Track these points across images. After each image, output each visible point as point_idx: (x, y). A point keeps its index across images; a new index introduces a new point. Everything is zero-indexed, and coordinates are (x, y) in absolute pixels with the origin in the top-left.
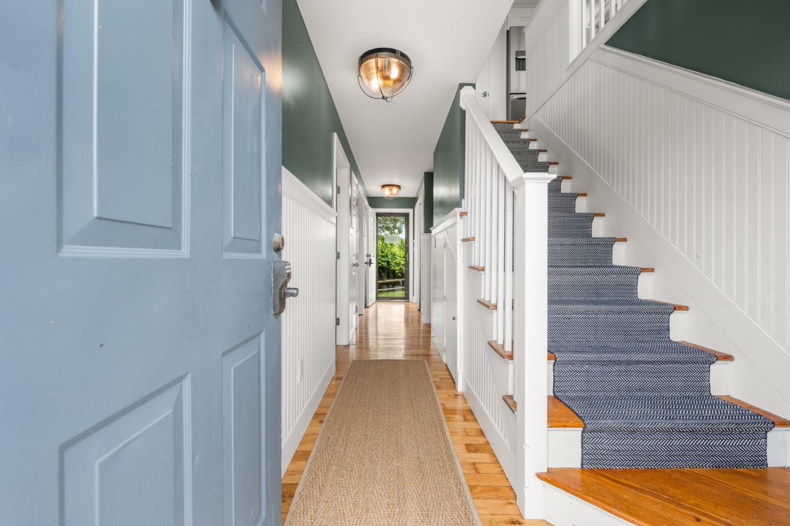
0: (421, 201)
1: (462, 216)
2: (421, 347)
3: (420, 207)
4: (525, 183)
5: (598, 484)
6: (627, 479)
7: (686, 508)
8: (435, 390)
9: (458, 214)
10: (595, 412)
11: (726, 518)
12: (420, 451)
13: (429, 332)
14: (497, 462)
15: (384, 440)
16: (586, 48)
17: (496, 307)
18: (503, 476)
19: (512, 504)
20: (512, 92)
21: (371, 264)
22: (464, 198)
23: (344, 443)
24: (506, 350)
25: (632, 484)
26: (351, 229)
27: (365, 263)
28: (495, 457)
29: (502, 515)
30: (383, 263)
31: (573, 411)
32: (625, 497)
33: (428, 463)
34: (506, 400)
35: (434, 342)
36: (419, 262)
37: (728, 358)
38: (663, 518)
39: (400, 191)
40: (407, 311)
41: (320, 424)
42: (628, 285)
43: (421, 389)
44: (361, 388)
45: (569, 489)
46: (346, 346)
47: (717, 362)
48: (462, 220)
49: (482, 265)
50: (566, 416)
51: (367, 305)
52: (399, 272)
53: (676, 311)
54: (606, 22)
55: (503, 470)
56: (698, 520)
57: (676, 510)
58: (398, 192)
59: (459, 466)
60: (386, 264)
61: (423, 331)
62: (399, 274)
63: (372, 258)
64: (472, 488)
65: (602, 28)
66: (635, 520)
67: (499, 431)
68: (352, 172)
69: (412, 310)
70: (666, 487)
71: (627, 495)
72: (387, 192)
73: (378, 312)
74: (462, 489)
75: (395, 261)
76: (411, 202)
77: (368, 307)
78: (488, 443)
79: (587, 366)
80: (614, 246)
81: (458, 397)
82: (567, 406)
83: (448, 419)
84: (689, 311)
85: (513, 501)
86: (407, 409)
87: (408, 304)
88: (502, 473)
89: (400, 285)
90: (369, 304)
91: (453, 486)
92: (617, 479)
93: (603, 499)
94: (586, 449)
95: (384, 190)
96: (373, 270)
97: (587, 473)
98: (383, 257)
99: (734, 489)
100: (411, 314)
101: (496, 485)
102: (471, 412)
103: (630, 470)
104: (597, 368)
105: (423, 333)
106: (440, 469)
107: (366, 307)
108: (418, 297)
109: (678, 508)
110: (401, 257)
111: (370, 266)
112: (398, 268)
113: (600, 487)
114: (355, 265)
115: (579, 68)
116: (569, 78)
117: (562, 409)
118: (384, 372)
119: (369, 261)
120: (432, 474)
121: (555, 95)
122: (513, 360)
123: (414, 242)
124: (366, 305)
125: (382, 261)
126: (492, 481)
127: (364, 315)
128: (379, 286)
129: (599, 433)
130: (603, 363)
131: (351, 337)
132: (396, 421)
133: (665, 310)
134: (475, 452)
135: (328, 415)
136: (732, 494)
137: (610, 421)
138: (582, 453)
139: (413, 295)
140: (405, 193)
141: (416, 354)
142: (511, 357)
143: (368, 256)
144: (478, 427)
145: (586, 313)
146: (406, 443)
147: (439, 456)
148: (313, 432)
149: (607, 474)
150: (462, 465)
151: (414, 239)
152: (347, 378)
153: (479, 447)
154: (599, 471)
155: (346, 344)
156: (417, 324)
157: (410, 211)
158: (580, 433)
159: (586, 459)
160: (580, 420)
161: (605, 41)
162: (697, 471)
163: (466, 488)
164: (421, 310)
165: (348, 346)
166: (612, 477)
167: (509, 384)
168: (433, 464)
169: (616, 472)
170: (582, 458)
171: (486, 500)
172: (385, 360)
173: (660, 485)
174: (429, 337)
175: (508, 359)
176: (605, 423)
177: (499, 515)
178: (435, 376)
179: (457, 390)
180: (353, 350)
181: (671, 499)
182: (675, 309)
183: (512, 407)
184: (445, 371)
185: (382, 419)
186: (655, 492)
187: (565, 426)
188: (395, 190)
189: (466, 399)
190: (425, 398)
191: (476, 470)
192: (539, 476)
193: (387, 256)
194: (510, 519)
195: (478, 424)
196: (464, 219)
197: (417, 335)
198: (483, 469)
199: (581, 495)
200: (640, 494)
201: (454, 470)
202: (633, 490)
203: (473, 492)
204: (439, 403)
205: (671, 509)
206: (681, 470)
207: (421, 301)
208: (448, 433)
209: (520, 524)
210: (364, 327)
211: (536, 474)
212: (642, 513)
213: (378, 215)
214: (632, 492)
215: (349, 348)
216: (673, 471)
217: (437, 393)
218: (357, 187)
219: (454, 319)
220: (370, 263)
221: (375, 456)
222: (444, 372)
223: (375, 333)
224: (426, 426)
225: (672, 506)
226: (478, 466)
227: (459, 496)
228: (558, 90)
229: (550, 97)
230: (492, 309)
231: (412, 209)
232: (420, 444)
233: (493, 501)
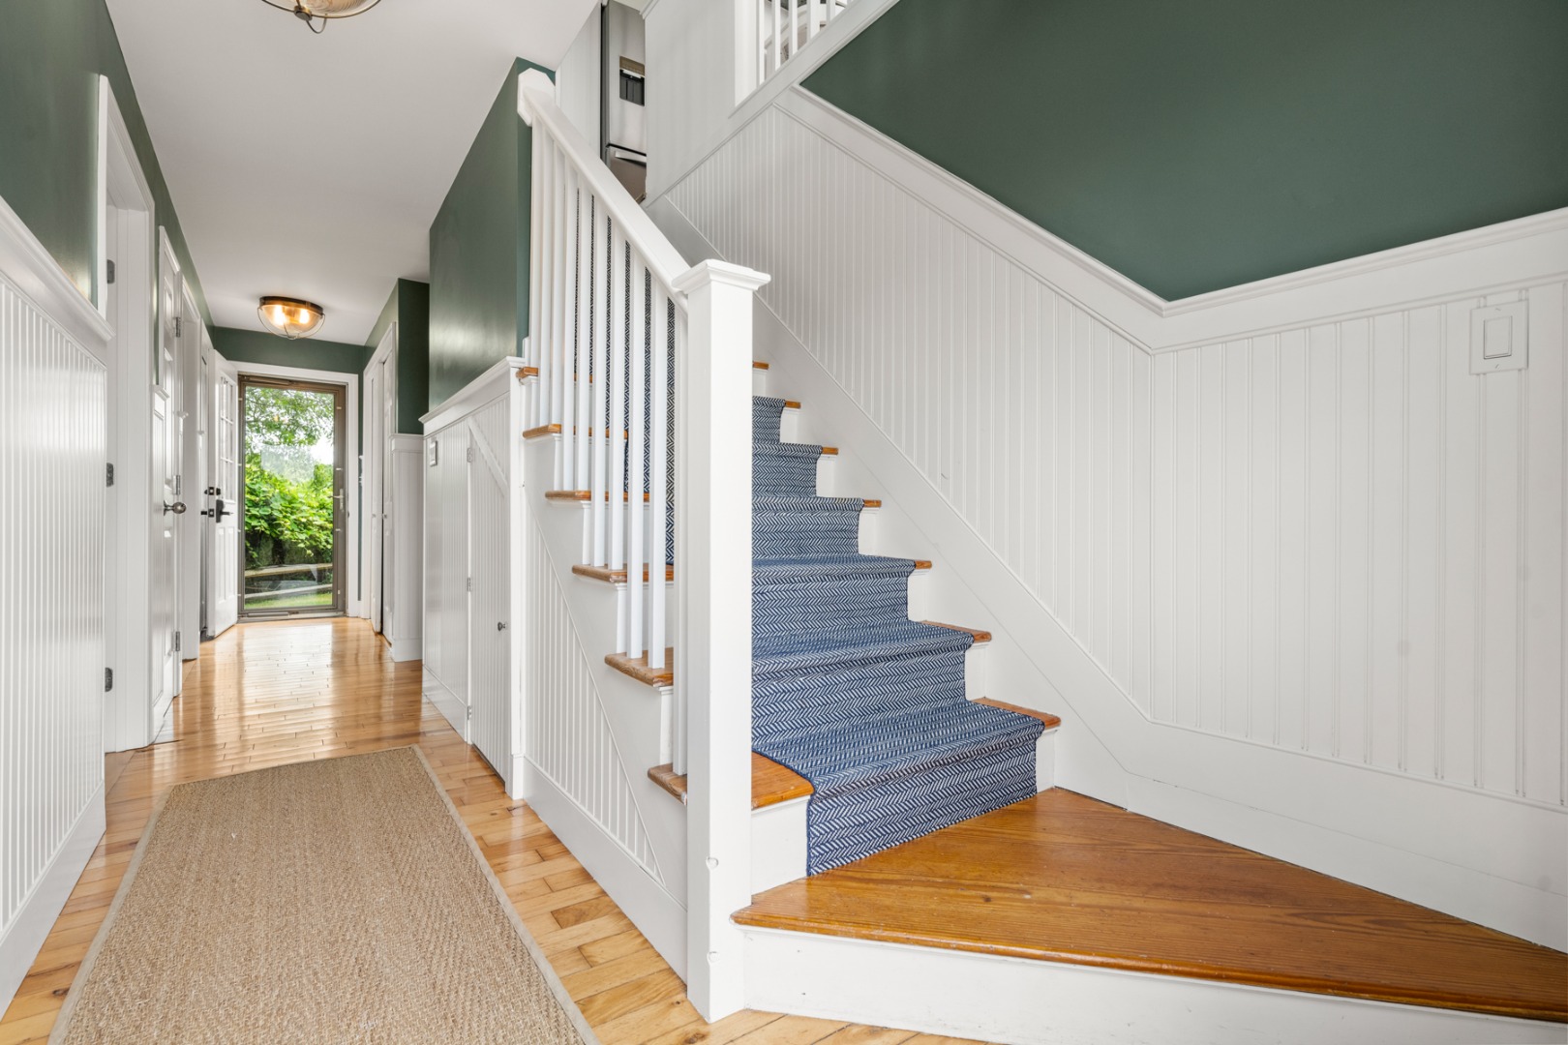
0: (387, 349)
1: (524, 376)
2: (386, 718)
3: (381, 375)
4: (710, 282)
5: (840, 896)
6: (881, 871)
7: (969, 887)
8: (452, 809)
9: (513, 372)
10: (824, 761)
11: (1017, 883)
12: (434, 968)
13: (419, 680)
14: (631, 926)
15: (315, 974)
16: (764, 85)
17: (626, 576)
18: (649, 952)
19: (678, 1003)
20: (612, 142)
21: (223, 517)
22: (527, 334)
23: (170, 1026)
24: (654, 667)
25: (891, 877)
26: (158, 400)
27: (203, 513)
28: (625, 917)
29: (663, 1035)
30: (254, 523)
31: (788, 767)
32: (888, 902)
33: (462, 989)
34: (658, 775)
35: (433, 700)
36: (376, 510)
37: (985, 637)
38: (945, 916)
39: (321, 321)
40: (340, 638)
41: (55, 1002)
42: (845, 531)
43: (413, 815)
44: (214, 855)
45: (797, 923)
46: (142, 750)
47: (974, 645)
48: (524, 387)
49: (582, 487)
50: (781, 780)
51: (210, 633)
52: (308, 548)
53: (916, 570)
54: (800, 45)
55: (646, 941)
56: (988, 900)
57: (958, 896)
58: (313, 324)
59: (545, 967)
60: (265, 524)
61: (397, 679)
62: (309, 552)
63: (225, 500)
64: (584, 1005)
65: (794, 53)
66: (910, 936)
67: (634, 855)
68: (162, 229)
69: (356, 633)
70: (935, 864)
71: (888, 897)
72: (278, 319)
73: (245, 648)
74: (562, 1016)
75: (293, 517)
76: (355, 358)
77: (212, 638)
78: (603, 893)
79: (801, 679)
80: (818, 461)
81: (514, 812)
82: (775, 761)
83: (498, 868)
84: (931, 569)
85: (679, 997)
86: (378, 874)
87: (345, 622)
88: (647, 945)
89: (314, 579)
90: (215, 628)
91: (537, 1017)
92: (866, 876)
93: (855, 919)
94: (816, 836)
95: (270, 313)
96: (228, 535)
97: (819, 882)
98: (255, 505)
99: (1012, 837)
100: (351, 646)
101: (638, 976)
102: (552, 837)
103: (880, 855)
104: (818, 679)
105: (395, 684)
106: (497, 991)
107: (205, 636)
108: (375, 601)
109: (960, 892)
110: (313, 508)
111: (218, 520)
112: (303, 537)
113: (846, 899)
114: (174, 508)
115: (754, 118)
116: (735, 134)
117: (770, 768)
118: (293, 797)
119: (214, 507)
120: (478, 1010)
121: (708, 162)
122: (672, 684)
123: (360, 461)
124: (203, 631)
125: (255, 517)
126: (627, 972)
127: (198, 661)
128: (249, 585)
129: (835, 799)
130: (828, 668)
131: (157, 723)
132: (350, 914)
133: (900, 570)
134: (577, 922)
135: (87, 966)
136: (1013, 844)
137: (852, 771)
138: (809, 845)
139: (359, 599)
140: (332, 329)
141: (373, 737)
142: (668, 679)
143: (212, 491)
144: (574, 866)
145: (790, 580)
146: (390, 959)
147: (489, 962)
148: (26, 1037)
149: (850, 874)
150: (553, 959)
151: (360, 452)
152: (154, 838)
153: (584, 908)
154: (837, 873)
155: (143, 743)
156: (373, 667)
157: (349, 379)
158: (805, 807)
159: (815, 856)
160: (804, 780)
161: (801, 79)
162: (964, 825)
163: (572, 1010)
164: (388, 631)
165: (149, 750)
166: (858, 875)
167: (662, 740)
168: (478, 984)
169: (863, 864)
170: (809, 856)
171: (622, 1020)
172: (292, 765)
173: (928, 863)
174: (419, 692)
175: (660, 684)
176: (845, 776)
177: (656, 1038)
178: (449, 776)
179: (510, 799)
180: (164, 760)
181: (947, 880)
182: (915, 566)
183: (675, 788)
184: (471, 761)
185: (303, 921)
186: (923, 878)
187: (782, 799)
188: (304, 316)
189: (537, 811)
190: (430, 834)
191: (588, 961)
192: (739, 919)
193: (267, 503)
194: (680, 1038)
195: (575, 859)
196: (530, 385)
197: (373, 692)
198: (601, 953)
199: (821, 926)
200: (906, 889)
201: (533, 977)
202: (893, 887)
203: (590, 1012)
204: (470, 838)
205: (951, 896)
206: (946, 830)
207: (386, 608)
208: (503, 899)
209: (703, 1037)
210: (198, 691)
211: (732, 916)
212: (916, 920)
213: (244, 380)
214: (893, 891)
215: (151, 756)
216: (936, 836)
217: (461, 815)
218: (179, 287)
219: (500, 627)
220: (219, 511)
221: (291, 1028)
222: (467, 766)
223: (235, 704)
224: (441, 899)
225: (951, 892)
226: (590, 950)
227: (558, 1035)
228: (713, 153)
229: (697, 167)
230: (616, 581)
231: (355, 377)
232: (431, 948)
233: (638, 1013)
